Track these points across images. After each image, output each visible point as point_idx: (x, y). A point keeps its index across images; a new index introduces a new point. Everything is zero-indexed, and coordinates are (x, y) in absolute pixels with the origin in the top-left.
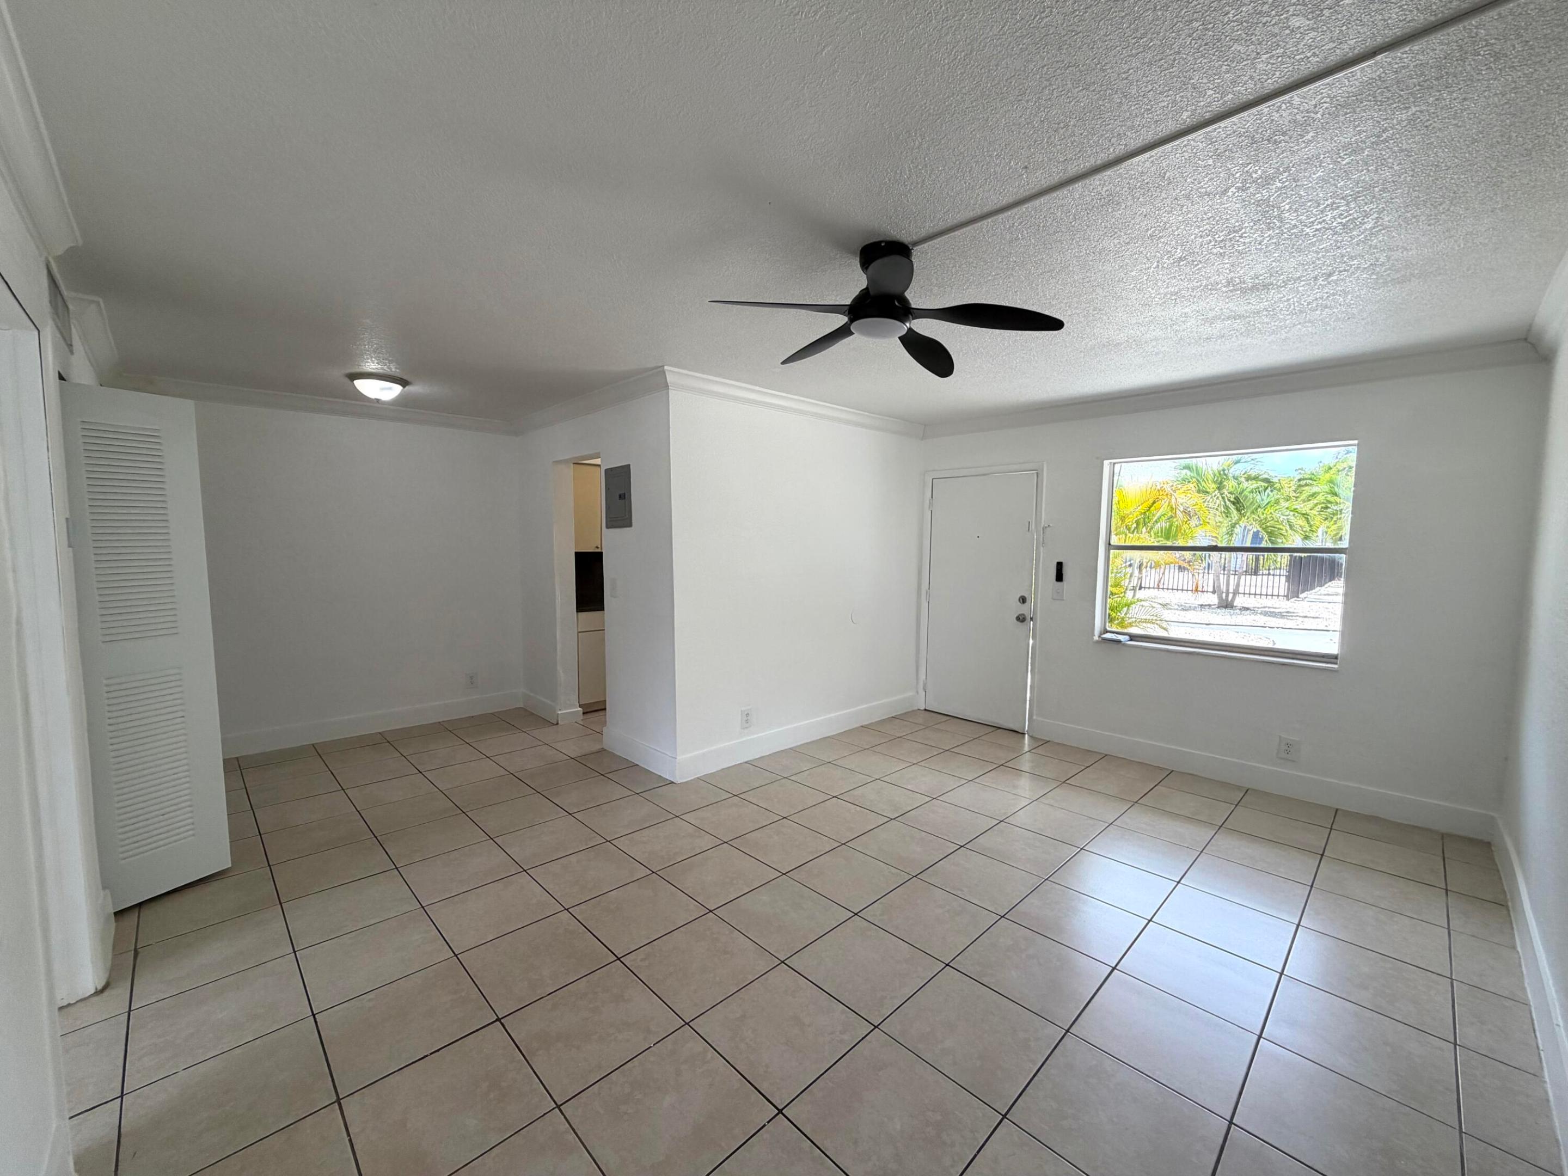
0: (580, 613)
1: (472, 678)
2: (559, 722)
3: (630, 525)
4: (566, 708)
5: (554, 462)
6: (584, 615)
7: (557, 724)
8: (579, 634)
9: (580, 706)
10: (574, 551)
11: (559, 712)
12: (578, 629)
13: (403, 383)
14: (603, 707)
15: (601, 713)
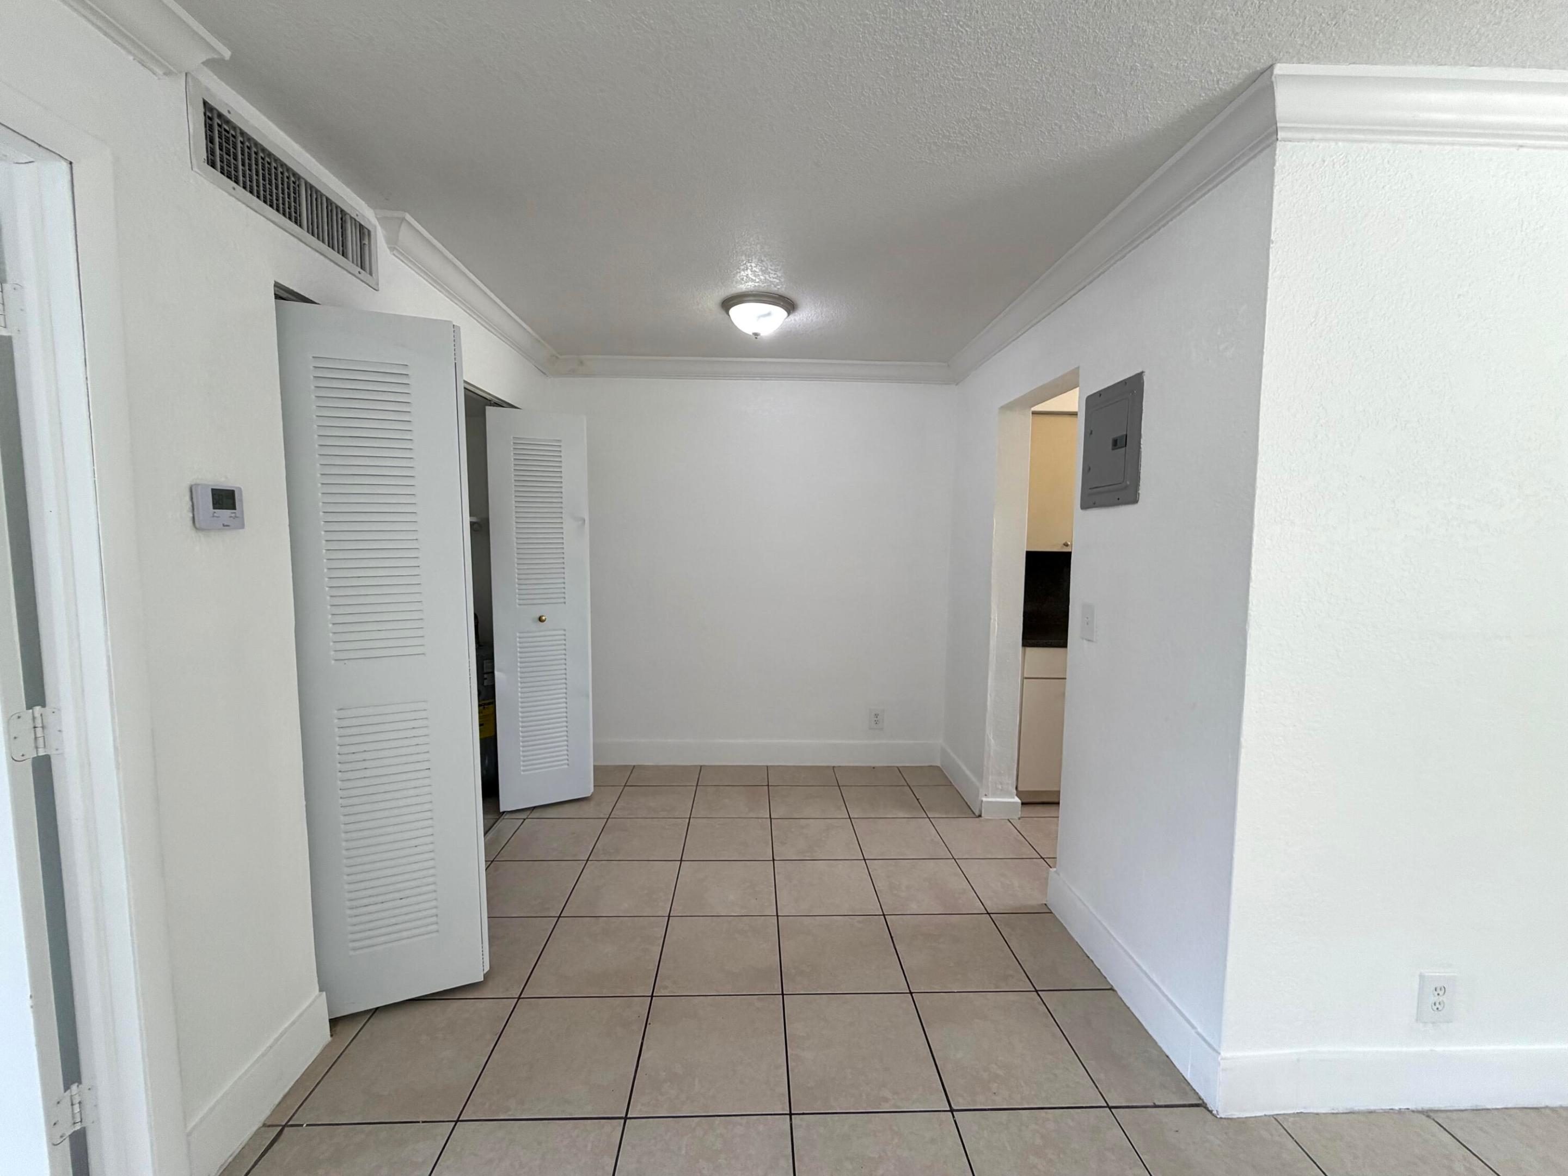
0: (1030, 650)
1: (876, 716)
2: (983, 815)
3: (1133, 499)
4: (994, 795)
5: (1002, 408)
6: (1033, 652)
7: (980, 816)
8: (1025, 680)
9: (1019, 794)
10: (1025, 550)
11: (984, 799)
12: (1023, 673)
13: (790, 306)
14: (1056, 800)
15: (1053, 807)
